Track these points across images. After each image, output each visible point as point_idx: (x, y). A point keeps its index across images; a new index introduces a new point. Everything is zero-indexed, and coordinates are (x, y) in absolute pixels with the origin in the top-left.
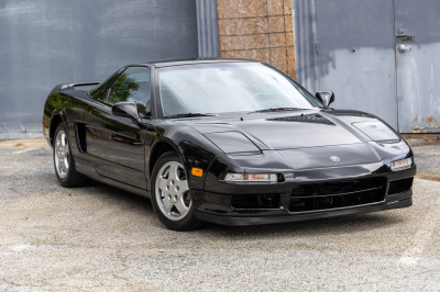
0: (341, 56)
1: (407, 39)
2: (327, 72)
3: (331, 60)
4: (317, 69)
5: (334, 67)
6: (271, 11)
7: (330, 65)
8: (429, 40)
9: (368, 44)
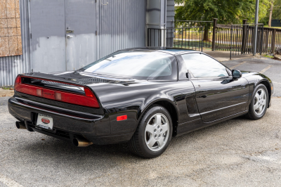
0: (42, 41)
1: (71, 32)
2: (36, 49)
3: (38, 42)
4: (31, 47)
5: (39, 46)
6: (9, 16)
7: (37, 45)
8: (79, 33)
9: (54, 35)
